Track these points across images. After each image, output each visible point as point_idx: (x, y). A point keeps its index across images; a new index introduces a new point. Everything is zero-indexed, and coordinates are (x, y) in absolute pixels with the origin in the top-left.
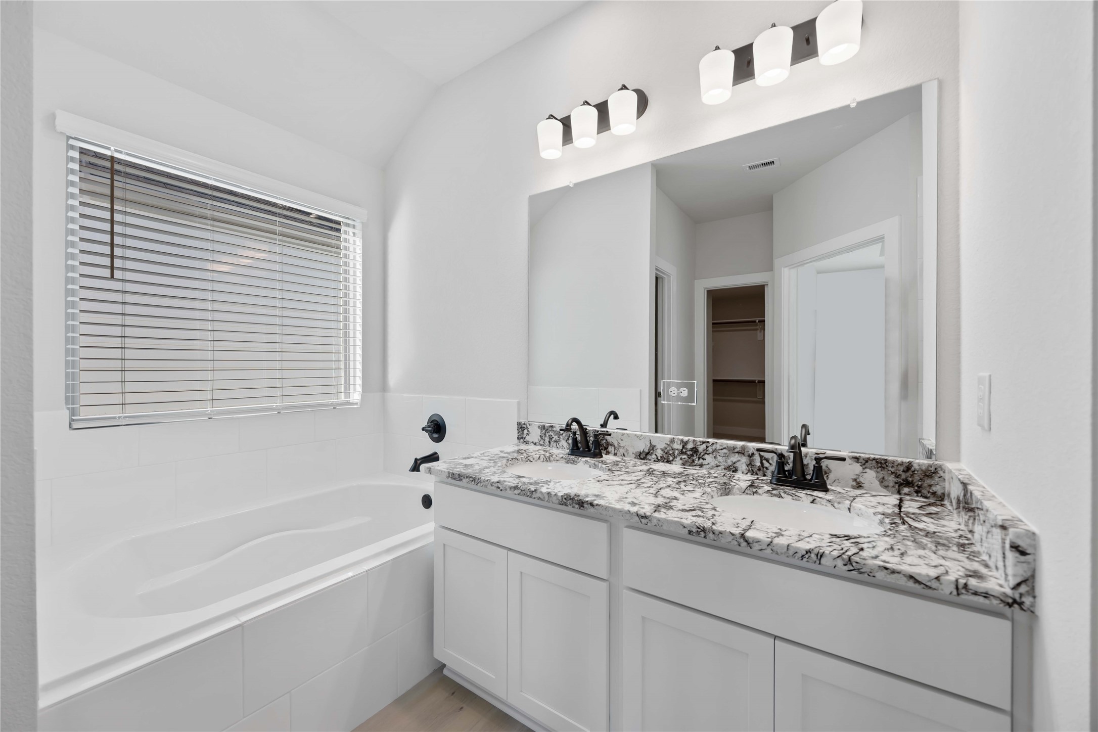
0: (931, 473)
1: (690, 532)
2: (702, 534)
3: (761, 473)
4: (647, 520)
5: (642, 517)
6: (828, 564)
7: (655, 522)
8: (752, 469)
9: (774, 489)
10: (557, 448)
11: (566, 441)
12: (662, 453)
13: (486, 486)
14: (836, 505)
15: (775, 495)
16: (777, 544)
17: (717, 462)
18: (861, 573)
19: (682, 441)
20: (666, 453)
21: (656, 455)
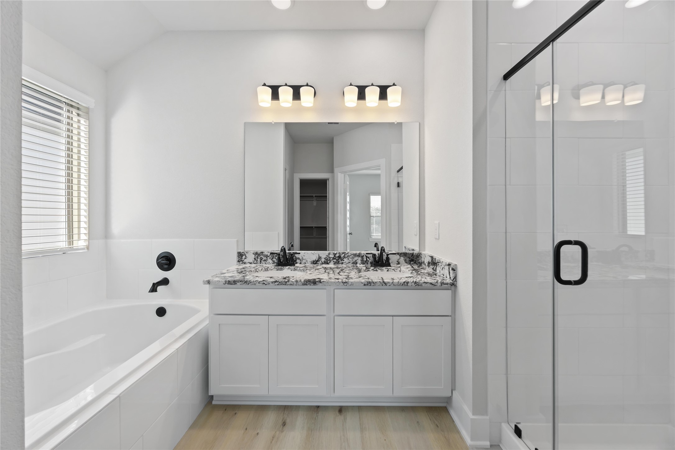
0: (419, 256)
1: (365, 285)
2: (369, 284)
3: (366, 263)
4: (347, 284)
5: (345, 283)
6: (410, 285)
7: (350, 283)
8: (363, 262)
9: (375, 268)
10: (266, 264)
11: (272, 260)
12: (324, 260)
13: (255, 284)
14: (395, 270)
15: (375, 270)
16: (395, 282)
17: (349, 261)
18: (419, 286)
19: (334, 253)
20: (326, 260)
21: (321, 261)
